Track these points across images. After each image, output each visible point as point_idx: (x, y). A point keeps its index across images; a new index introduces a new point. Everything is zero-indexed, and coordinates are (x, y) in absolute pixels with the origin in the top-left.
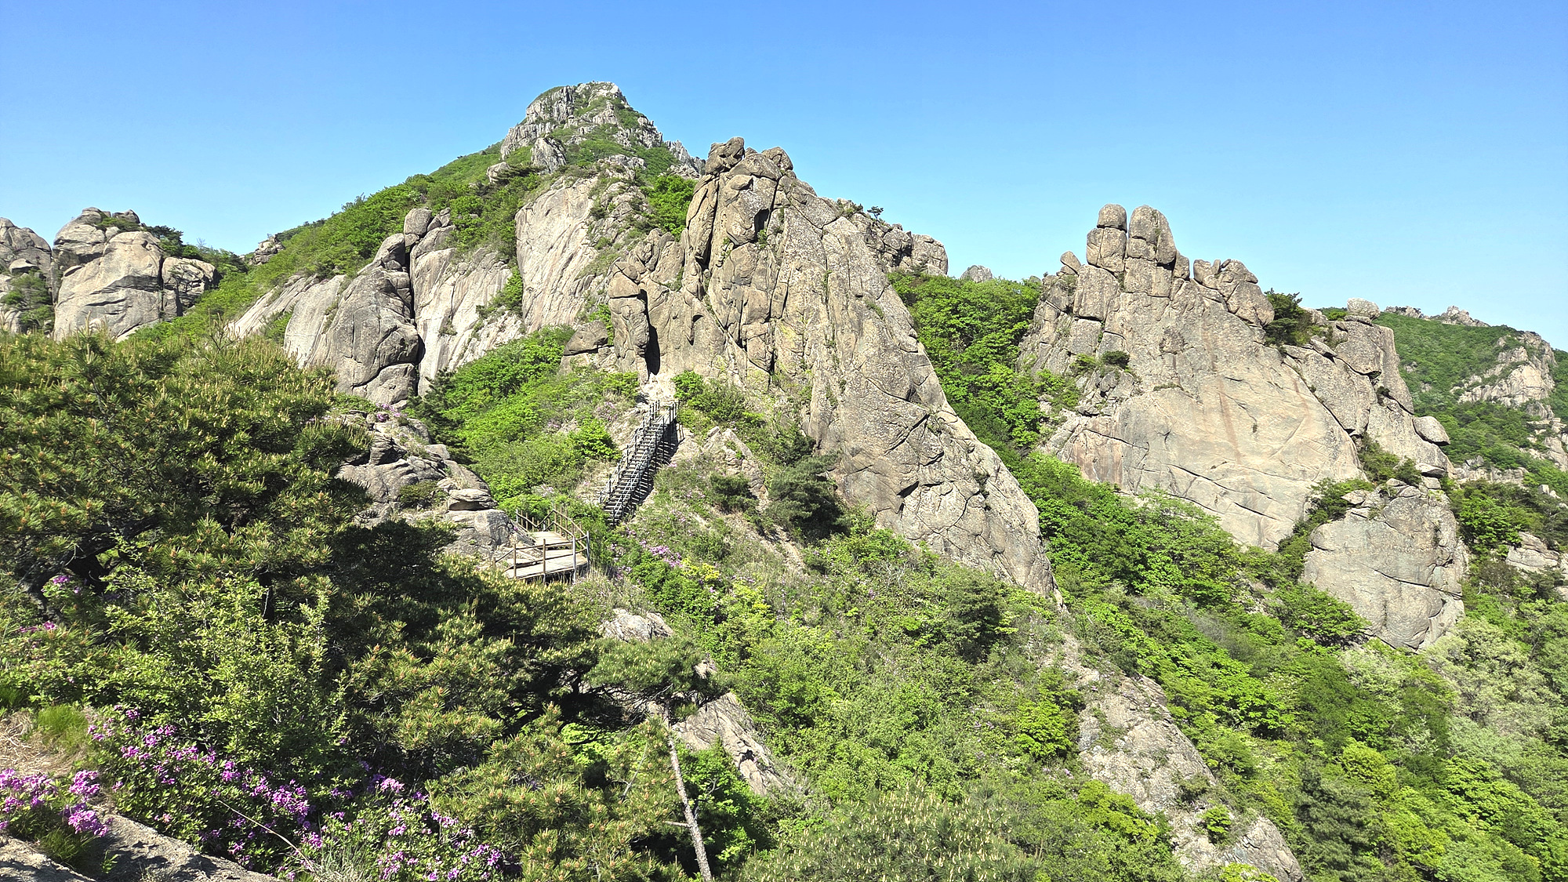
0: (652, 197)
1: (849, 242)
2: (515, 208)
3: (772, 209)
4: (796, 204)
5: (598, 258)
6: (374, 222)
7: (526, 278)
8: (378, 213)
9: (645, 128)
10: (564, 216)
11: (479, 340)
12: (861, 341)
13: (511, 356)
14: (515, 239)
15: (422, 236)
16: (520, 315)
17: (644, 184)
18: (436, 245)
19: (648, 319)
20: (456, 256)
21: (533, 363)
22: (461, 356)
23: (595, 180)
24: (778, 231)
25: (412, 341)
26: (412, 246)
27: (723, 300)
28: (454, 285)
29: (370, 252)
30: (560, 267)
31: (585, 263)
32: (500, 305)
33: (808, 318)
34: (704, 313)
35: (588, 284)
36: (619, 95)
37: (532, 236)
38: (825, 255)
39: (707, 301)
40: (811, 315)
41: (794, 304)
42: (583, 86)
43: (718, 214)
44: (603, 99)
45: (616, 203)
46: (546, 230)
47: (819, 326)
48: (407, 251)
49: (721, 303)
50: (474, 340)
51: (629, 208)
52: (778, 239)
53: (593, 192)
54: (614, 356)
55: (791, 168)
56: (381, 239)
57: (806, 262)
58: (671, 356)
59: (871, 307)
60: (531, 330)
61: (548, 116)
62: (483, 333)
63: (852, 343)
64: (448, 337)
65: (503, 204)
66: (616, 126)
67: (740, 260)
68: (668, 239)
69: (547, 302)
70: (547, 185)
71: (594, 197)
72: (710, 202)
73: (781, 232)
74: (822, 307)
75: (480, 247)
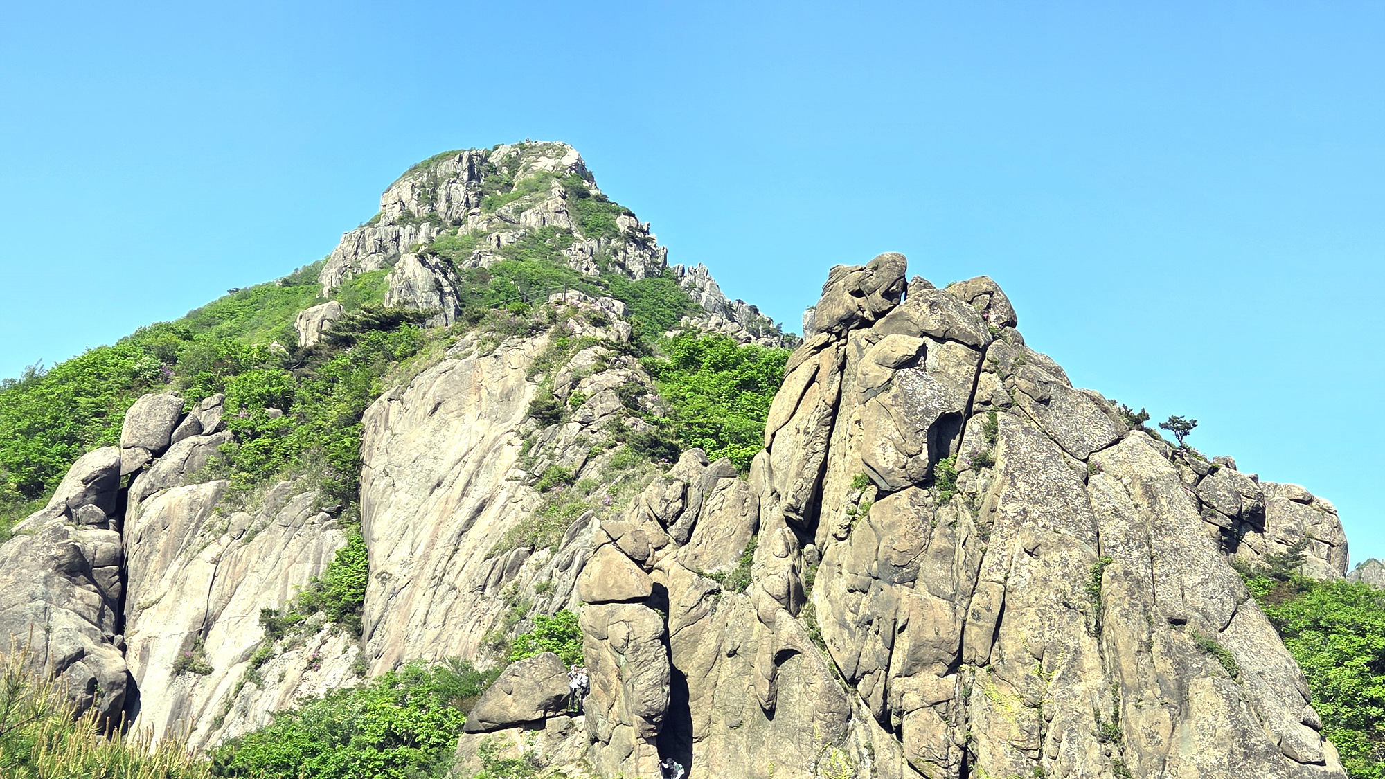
0: (666, 380)
1: (1150, 493)
2: (364, 397)
3: (969, 412)
4: (1026, 402)
5: (541, 511)
6: (56, 421)
7: (378, 551)
8: (69, 402)
9: (630, 238)
10: (471, 414)
11: (260, 687)
12: (1184, 729)
13: (332, 727)
14: (358, 464)
15: (159, 453)
16: (358, 633)
17: (649, 352)
18: (185, 473)
19: (669, 654)
20: (229, 499)
21: (381, 747)
22: (218, 722)
23: (542, 340)
24: (982, 463)
25: (113, 685)
26: (135, 474)
27: (849, 617)
28: (216, 561)
29: (40, 486)
30: (455, 528)
31: (511, 522)
32: (313, 610)
33: (1052, 668)
34: (804, 645)
35: (513, 568)
36: (579, 168)
37: (396, 458)
38: (1094, 521)
39: (811, 617)
40: (1061, 660)
41: (1018, 634)
42: (504, 150)
43: (841, 421)
44: (545, 177)
45: (588, 391)
46: (429, 445)
47: (1079, 688)
48: (124, 484)
49: (843, 624)
50: (250, 687)
51: (614, 403)
52: (981, 481)
53: (540, 366)
54: (582, 737)
55: (1012, 323)
56: (69, 458)
57: (1049, 536)
58: (718, 743)
59: (1208, 649)
60: (378, 669)
61: (425, 211)
62: (270, 672)
63: (1164, 733)
64: (191, 678)
65: (339, 388)
66: (569, 231)
67: (892, 526)
68: (722, 473)
69: (420, 603)
70: (437, 350)
71: (540, 378)
72: (824, 392)
73: (990, 464)
74: (1087, 643)
75: (280, 481)
